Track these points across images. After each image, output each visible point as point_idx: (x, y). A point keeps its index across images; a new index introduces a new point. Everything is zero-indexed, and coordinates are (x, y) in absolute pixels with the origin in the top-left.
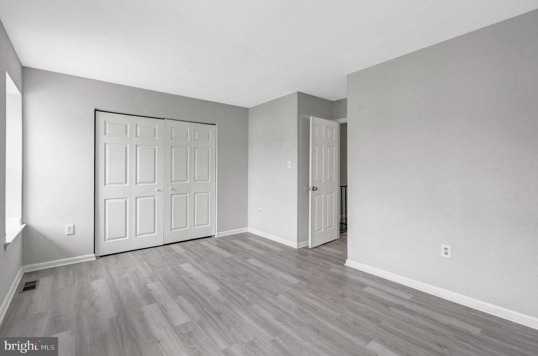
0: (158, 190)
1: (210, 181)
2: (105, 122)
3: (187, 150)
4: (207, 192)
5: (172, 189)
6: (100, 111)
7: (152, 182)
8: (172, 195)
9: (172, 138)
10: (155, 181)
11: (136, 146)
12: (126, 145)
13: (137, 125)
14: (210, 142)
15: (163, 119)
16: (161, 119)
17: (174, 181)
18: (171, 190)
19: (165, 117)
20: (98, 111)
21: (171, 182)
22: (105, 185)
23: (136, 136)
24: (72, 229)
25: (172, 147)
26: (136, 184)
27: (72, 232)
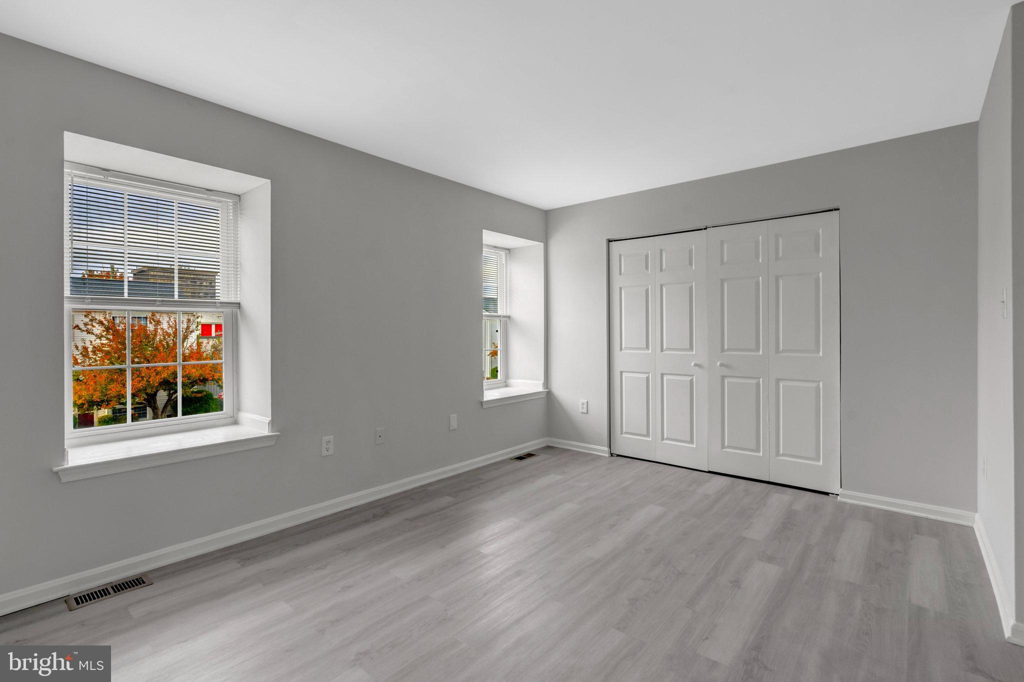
0: (696, 365)
1: (821, 354)
2: (620, 255)
3: (757, 283)
4: (813, 381)
5: (722, 365)
6: (615, 241)
7: (686, 350)
8: (723, 377)
9: (722, 263)
10: (691, 348)
11: (661, 286)
12: (647, 288)
13: (661, 251)
14: (821, 256)
15: (705, 229)
16: (702, 229)
17: (729, 350)
18: (720, 366)
19: (708, 224)
20: (612, 241)
21: (723, 350)
22: (621, 349)
23: (661, 270)
24: (585, 406)
25: (722, 281)
26: (662, 350)
27: (585, 411)
